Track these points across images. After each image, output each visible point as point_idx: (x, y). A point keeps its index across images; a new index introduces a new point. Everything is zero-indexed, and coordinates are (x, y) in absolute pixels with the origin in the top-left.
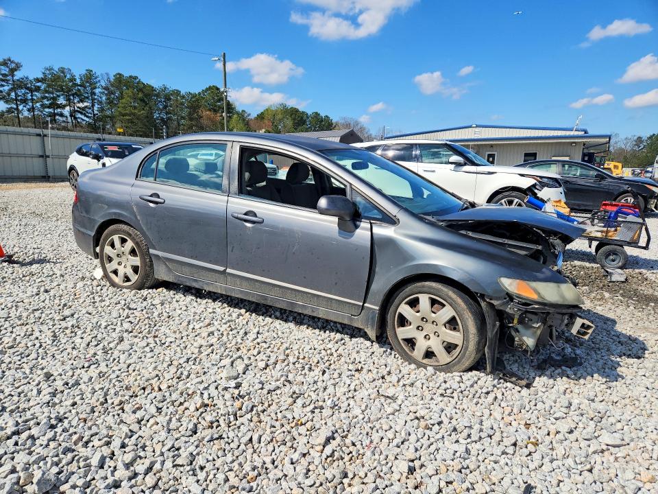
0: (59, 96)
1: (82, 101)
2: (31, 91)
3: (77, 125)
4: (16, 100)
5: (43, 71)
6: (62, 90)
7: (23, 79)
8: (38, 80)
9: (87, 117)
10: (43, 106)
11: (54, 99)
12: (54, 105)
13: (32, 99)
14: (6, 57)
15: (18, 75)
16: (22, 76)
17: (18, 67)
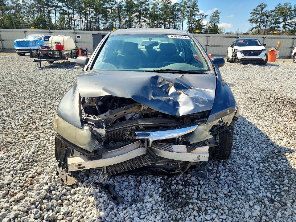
0: (279, 18)
1: (291, 19)
2: (267, 17)
3: (284, 32)
4: (260, 22)
5: (276, 6)
6: (282, 15)
7: (265, 12)
8: (272, 11)
9: (291, 27)
10: (271, 23)
11: (277, 19)
12: (277, 22)
13: (267, 21)
14: (261, 3)
15: (264, 10)
16: (265, 11)
17: (265, 7)
